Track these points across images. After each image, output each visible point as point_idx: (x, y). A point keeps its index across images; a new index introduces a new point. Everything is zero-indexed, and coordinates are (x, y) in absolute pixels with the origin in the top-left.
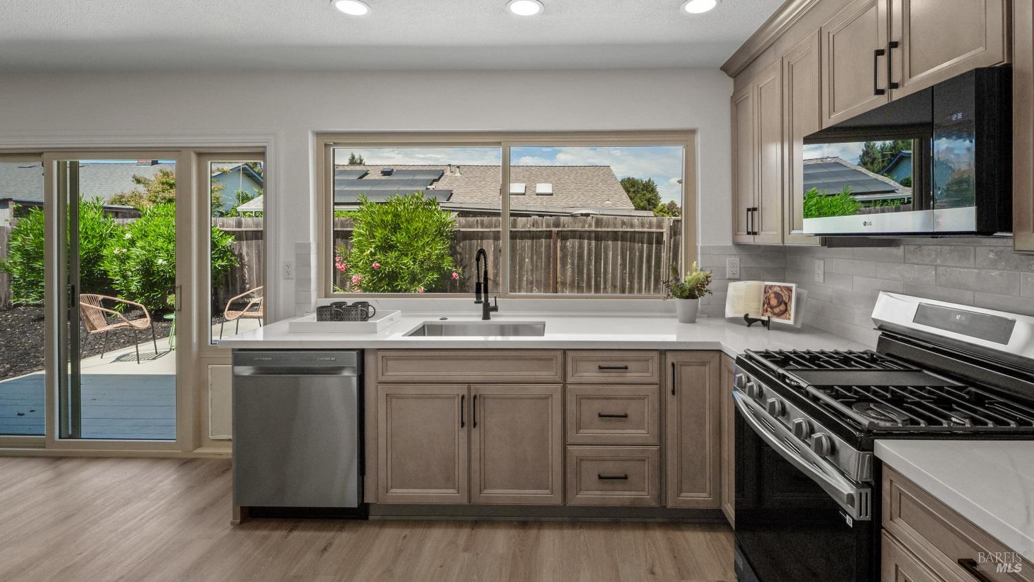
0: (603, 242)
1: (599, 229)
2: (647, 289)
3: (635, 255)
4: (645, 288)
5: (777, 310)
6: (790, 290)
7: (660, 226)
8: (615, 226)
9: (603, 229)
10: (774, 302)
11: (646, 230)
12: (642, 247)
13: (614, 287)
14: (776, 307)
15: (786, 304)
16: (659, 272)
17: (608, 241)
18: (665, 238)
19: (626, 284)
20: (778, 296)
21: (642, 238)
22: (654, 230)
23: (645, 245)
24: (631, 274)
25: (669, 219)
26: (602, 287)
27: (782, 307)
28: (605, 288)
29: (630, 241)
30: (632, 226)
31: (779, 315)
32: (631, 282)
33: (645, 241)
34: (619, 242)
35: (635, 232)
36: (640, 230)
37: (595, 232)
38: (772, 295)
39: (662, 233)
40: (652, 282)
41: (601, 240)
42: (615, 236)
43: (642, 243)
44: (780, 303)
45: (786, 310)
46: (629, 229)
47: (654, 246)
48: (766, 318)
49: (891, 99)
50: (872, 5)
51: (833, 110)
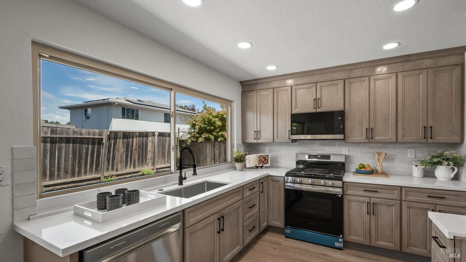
0: (57, 144)
1: (54, 136)
2: (91, 171)
3: (83, 152)
4: (89, 171)
5: (265, 162)
6: (268, 156)
7: (100, 134)
8: (67, 133)
9: (58, 136)
10: (263, 160)
11: (91, 137)
12: (88, 147)
13: (66, 172)
14: (264, 161)
15: (267, 160)
16: (99, 161)
17: (62, 143)
18: (104, 141)
19: (75, 170)
20: (264, 158)
21: (89, 141)
22: (97, 137)
23: (90, 146)
24: (80, 163)
25: (107, 131)
26: (56, 174)
27: (266, 161)
28: (58, 174)
29: (79, 143)
30: (81, 134)
31: (265, 164)
32: (80, 168)
33: (90, 143)
34: (71, 145)
35: (83, 138)
36: (88, 137)
37: (50, 137)
38: (263, 158)
39: (102, 139)
40: (94, 167)
41: (56, 143)
42: (68, 140)
43: (88, 144)
44: (265, 160)
45: (267, 162)
46: (79, 136)
47: (96, 146)
48: (261, 165)
49: (316, 110)
50: (311, 87)
51: (296, 108)
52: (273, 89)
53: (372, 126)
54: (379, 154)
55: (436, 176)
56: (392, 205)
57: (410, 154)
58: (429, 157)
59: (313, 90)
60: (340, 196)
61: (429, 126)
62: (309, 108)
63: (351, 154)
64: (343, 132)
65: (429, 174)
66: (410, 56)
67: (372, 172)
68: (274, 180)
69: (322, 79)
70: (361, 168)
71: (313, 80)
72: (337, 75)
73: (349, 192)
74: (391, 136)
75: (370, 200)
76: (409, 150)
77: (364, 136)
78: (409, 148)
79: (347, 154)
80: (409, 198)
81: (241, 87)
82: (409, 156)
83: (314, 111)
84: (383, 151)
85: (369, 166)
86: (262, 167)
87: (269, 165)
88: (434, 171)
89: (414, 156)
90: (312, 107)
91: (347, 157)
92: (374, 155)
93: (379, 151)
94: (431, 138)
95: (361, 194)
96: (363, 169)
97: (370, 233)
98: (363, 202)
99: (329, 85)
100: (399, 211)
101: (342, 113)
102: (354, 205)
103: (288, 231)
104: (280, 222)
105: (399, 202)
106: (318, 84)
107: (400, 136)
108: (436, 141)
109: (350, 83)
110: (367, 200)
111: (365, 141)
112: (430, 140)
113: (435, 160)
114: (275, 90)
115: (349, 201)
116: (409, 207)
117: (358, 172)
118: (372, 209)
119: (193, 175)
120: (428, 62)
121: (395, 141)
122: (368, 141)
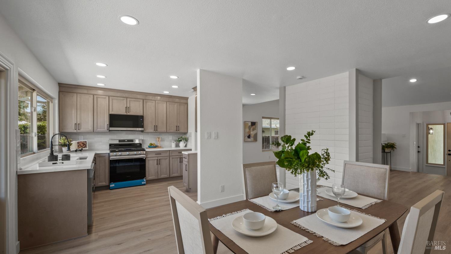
5: (84, 147)
6: (86, 142)
10: (82, 145)
15: (86, 145)
20: (83, 143)
27: (85, 146)
31: (84, 148)
44: (84, 145)
48: (81, 149)
49: (127, 113)
50: (123, 100)
51: (112, 111)
52: (94, 95)
53: (156, 125)
54: (159, 138)
55: (180, 145)
56: (166, 159)
57: (171, 137)
58: (177, 138)
59: (125, 101)
60: (144, 158)
61: (178, 126)
62: (122, 112)
63: (144, 139)
64: (142, 127)
65: (177, 146)
66: (171, 96)
67: (156, 147)
68: (100, 157)
69: (130, 96)
70: (151, 145)
71: (125, 96)
72: (139, 96)
73: (149, 156)
74: (164, 130)
75: (158, 158)
76: (170, 136)
77: (153, 129)
78: (171, 135)
79: (142, 139)
80: (172, 155)
81: (58, 87)
82: (170, 139)
83: (125, 114)
84: (160, 137)
85: (154, 144)
86: (81, 150)
87: (87, 148)
88: (179, 144)
89: (172, 139)
90: (125, 111)
91: (143, 140)
92: (156, 139)
93: (159, 137)
94: (179, 131)
95: (154, 156)
96: (152, 146)
97: (158, 173)
98: (155, 160)
99: (135, 101)
100: (169, 161)
101: (142, 117)
102: (151, 162)
103: (112, 185)
104: (105, 182)
105: (169, 157)
106: (128, 99)
107: (168, 130)
108: (180, 132)
109: (146, 102)
110: (157, 158)
111: (153, 132)
112: (178, 132)
113: (180, 139)
114: (95, 96)
115: (149, 160)
116: (172, 158)
117: (150, 147)
118: (159, 162)
119: (67, 150)
120: (177, 100)
121: (166, 132)
122: (155, 131)
